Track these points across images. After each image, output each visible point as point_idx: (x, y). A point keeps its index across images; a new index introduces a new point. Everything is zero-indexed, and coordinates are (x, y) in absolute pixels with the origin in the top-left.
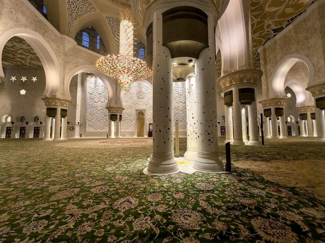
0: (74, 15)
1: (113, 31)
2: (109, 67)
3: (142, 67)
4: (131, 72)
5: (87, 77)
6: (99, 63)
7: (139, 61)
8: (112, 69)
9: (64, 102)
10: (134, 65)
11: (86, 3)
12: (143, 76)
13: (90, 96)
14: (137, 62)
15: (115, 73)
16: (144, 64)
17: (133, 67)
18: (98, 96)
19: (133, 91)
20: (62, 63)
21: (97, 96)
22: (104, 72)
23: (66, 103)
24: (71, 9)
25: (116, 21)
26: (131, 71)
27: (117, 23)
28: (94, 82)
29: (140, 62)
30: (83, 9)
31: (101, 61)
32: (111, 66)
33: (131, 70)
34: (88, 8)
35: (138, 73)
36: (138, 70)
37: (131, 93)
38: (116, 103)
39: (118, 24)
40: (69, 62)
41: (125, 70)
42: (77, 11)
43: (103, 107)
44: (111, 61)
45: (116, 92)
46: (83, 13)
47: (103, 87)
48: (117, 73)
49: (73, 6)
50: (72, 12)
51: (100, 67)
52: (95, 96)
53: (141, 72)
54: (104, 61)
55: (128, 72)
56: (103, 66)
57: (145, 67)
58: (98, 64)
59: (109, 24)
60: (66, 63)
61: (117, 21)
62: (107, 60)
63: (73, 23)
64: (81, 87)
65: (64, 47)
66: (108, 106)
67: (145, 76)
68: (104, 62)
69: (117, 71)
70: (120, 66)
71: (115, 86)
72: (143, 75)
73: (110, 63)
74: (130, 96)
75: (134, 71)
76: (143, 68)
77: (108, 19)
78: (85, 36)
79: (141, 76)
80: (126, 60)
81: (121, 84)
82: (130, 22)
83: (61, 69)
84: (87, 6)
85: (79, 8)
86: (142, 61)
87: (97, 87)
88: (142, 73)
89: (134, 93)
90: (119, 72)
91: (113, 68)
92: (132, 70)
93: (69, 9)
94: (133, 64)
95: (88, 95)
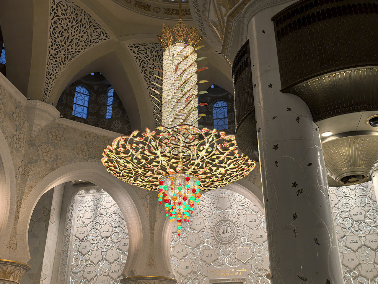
0: (61, 55)
1: (147, 72)
2: (135, 161)
3: (226, 149)
4: (193, 167)
5: (75, 193)
6: (109, 153)
7: (216, 135)
8: (144, 166)
9: (10, 268)
10: (201, 148)
11: (88, 27)
12: (230, 174)
13: (79, 246)
14: (210, 140)
15: (149, 173)
16: (228, 141)
17: (199, 153)
18: (101, 244)
19: (201, 220)
20: (20, 164)
21: (99, 245)
22: (121, 175)
23: (15, 271)
24: (57, 45)
25: (153, 49)
26: (193, 164)
27: (156, 54)
28: (91, 204)
29: (218, 136)
30: (81, 39)
31: (116, 149)
32: (140, 157)
33: (193, 161)
34: (91, 35)
35: (214, 169)
36: (213, 160)
37: (194, 226)
38: (151, 263)
39: (157, 56)
40: (36, 161)
41: (177, 163)
42: (69, 46)
43: (111, 277)
44: (141, 145)
45: (152, 229)
46: (80, 47)
47: (116, 217)
48: (155, 175)
49: (62, 38)
50: (58, 50)
51: (112, 163)
52: (93, 246)
53: (223, 165)
54: (124, 146)
55: (185, 168)
56: (119, 160)
57: (231, 148)
58: (108, 156)
59: (137, 58)
60: (30, 162)
61: (157, 49)
62: (129, 143)
63: (57, 73)
64: (57, 222)
65: (31, 126)
66: (126, 273)
67: (235, 174)
68: (122, 149)
69: (156, 169)
70: (163, 156)
71: (148, 209)
72: (229, 172)
73: (136, 149)
74: (191, 237)
75: (202, 165)
76: (227, 152)
77: (136, 50)
78: (79, 95)
79: (224, 175)
80: (179, 137)
81: (167, 205)
82: (189, 45)
83: (17, 180)
84: (91, 33)
85: (72, 40)
86: (222, 134)
87: (98, 219)
88: (225, 167)
89: (202, 225)
90: (161, 171)
91: (144, 161)
92: (197, 161)
93: (52, 46)
94: (200, 146)
95: (74, 244)
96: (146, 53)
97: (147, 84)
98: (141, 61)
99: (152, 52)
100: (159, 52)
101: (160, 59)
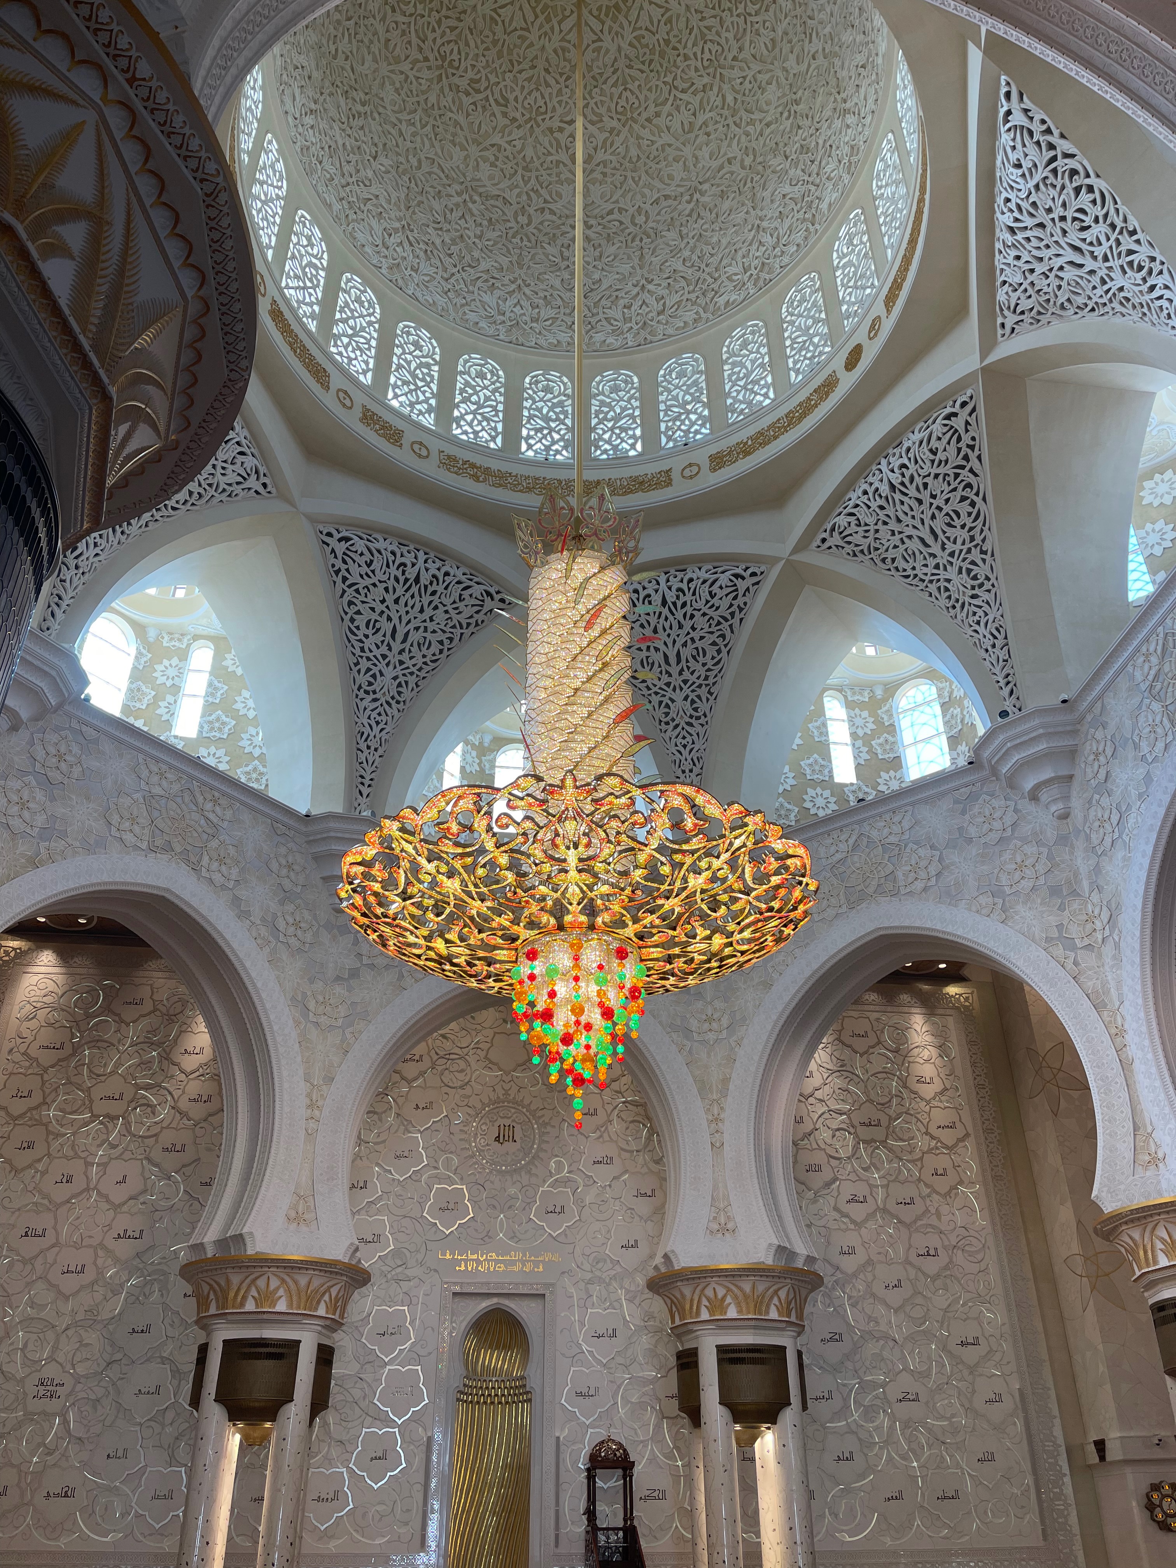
13: (6, 1138)
18: (86, 1140)
21: (79, 1140)
38: (301, 1215)
52: (55, 1144)
77: (341, 548)
96: (369, 565)
97: (354, 654)
98: (347, 583)
99: (388, 566)
100: (409, 569)
101: (406, 591)
